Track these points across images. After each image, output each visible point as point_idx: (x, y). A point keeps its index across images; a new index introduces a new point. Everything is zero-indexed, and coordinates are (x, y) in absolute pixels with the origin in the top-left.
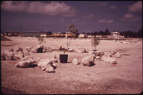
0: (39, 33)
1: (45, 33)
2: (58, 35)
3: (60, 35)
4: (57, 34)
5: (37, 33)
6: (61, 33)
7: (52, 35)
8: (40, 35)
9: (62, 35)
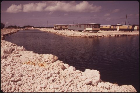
0: (84, 25)
1: (92, 26)
2: (108, 27)
3: (110, 27)
4: (106, 26)
5: (81, 26)
6: (111, 26)
7: (101, 28)
8: (85, 29)
9: (112, 27)
